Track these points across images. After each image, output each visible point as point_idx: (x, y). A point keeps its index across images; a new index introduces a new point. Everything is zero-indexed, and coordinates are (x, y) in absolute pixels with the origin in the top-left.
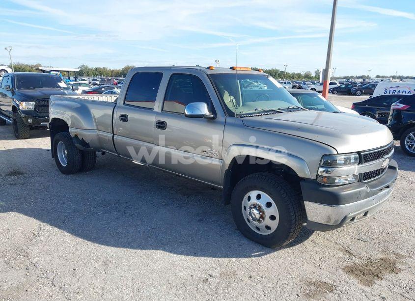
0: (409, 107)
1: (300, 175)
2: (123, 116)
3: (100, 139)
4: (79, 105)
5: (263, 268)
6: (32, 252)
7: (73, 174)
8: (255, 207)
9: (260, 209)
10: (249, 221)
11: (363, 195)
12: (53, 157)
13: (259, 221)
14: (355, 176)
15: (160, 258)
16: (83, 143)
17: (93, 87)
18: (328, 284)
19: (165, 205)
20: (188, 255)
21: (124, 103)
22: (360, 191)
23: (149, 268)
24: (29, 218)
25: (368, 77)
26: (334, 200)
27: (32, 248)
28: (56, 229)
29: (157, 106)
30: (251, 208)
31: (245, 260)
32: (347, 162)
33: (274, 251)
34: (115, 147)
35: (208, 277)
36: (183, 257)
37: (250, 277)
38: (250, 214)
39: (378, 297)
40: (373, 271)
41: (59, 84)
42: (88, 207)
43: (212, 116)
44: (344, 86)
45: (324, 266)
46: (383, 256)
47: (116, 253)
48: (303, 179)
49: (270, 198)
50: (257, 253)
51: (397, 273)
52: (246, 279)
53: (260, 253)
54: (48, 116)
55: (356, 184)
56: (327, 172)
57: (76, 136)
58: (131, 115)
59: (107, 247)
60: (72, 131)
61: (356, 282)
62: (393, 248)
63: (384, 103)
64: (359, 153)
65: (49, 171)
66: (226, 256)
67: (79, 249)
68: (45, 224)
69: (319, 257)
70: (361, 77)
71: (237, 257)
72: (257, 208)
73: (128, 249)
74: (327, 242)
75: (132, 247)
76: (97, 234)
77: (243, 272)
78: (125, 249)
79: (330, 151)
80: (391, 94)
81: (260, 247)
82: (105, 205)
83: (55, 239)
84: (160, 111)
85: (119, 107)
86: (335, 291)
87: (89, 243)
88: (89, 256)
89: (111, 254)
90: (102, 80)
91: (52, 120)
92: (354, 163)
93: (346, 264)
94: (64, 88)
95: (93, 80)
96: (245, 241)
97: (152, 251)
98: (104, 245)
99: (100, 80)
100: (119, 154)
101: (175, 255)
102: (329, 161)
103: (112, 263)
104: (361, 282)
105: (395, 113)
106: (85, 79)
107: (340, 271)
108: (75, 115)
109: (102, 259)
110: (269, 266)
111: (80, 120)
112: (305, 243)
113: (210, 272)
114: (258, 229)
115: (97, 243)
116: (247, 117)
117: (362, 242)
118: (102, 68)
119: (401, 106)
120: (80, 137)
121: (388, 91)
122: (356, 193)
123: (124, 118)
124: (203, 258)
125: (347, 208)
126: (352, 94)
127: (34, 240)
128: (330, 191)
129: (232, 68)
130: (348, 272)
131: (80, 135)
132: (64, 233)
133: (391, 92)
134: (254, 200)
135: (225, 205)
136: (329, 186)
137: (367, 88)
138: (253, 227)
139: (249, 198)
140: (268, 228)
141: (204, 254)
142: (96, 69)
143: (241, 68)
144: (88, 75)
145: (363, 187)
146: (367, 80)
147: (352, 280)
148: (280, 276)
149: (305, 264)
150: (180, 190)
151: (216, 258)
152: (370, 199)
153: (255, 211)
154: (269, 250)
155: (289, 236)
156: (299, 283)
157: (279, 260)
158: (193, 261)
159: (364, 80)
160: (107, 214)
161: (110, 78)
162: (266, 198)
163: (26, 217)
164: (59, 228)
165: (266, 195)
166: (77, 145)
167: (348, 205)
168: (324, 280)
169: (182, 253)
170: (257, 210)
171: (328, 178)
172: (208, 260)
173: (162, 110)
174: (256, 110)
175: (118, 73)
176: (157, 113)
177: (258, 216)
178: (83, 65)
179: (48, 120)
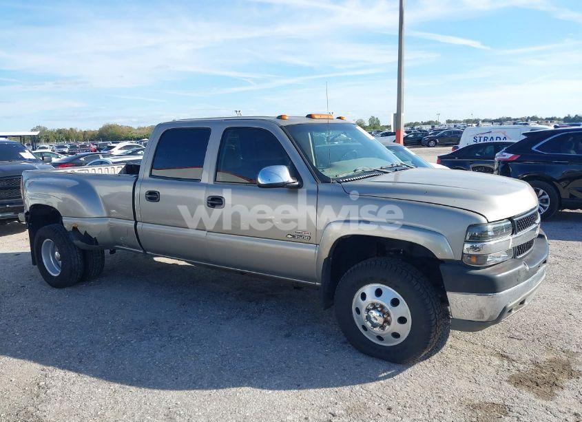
0: (519, 156)
1: (439, 256)
2: (151, 193)
3: (113, 230)
4: (76, 183)
5: (401, 394)
6: (45, 414)
7: (70, 286)
8: (375, 308)
9: (382, 309)
10: (365, 328)
11: (523, 275)
12: (34, 263)
13: (382, 327)
14: (508, 252)
15: (249, 398)
16: (87, 238)
17: (64, 157)
18: (498, 405)
19: (228, 318)
20: (289, 388)
21: (151, 175)
22: (519, 271)
23: (238, 415)
24: (22, 361)
25: (437, 123)
26: (488, 286)
27: (44, 408)
28: (72, 375)
29: (207, 176)
30: (368, 310)
31: (372, 386)
32: (498, 232)
33: (407, 368)
34: (139, 240)
35: (330, 416)
36: (283, 393)
37: (389, 409)
38: (368, 318)
39: (569, 414)
40: (547, 379)
41: (22, 154)
42: (111, 334)
43: (297, 183)
44: (411, 136)
45: (482, 380)
46: (551, 357)
47: (180, 399)
48: (442, 261)
49: (397, 293)
50: (385, 374)
51: (578, 378)
52: (384, 413)
53: (389, 373)
54: (22, 203)
55: (511, 262)
56: (474, 248)
57: (75, 229)
58: (165, 191)
59: (162, 392)
60: (68, 223)
61: (531, 396)
62: (558, 344)
63: (477, 155)
64: (510, 219)
65: (29, 286)
66: (344, 384)
67: (120, 400)
68: (50, 368)
69: (470, 368)
70: (429, 123)
71: (360, 383)
72: (379, 309)
73: (197, 391)
74: (471, 346)
75: (202, 387)
76: (141, 374)
77: (376, 404)
78: (192, 392)
79: (477, 219)
80: (482, 142)
81: (385, 364)
82: (136, 329)
83: (75, 388)
84: (212, 182)
85: (144, 181)
86: (511, 414)
87: (133, 389)
88: (140, 408)
89: (174, 401)
90: (73, 147)
91: (30, 208)
92: (506, 234)
93: (508, 374)
94: (30, 159)
95: (59, 147)
96: (362, 359)
97: (234, 390)
98: (158, 389)
99: (68, 146)
100: (145, 251)
101: (270, 392)
102: (476, 233)
103: (180, 415)
104: (538, 395)
105: (502, 165)
106: (44, 146)
107: (506, 384)
108: (70, 197)
109: (162, 411)
110: (409, 389)
111: (79, 203)
112: (443, 350)
113: (330, 410)
114: (380, 338)
115: (144, 387)
116: (346, 181)
117: (518, 341)
118: (68, 129)
119: (509, 156)
120: (82, 231)
121: (478, 139)
122: (515, 274)
123: (153, 196)
124: (312, 391)
125: (505, 296)
126: (423, 146)
127: (43, 395)
128: (482, 274)
129: (310, 116)
130: (516, 385)
131: (82, 226)
132: (87, 378)
133: (482, 139)
134: (371, 298)
135: (325, 309)
136: (478, 268)
137: (442, 136)
138: (372, 337)
139: (364, 296)
140: (396, 335)
141: (312, 384)
142: (60, 132)
143: (321, 115)
144: (48, 141)
145: (521, 265)
146: (437, 127)
147: (526, 395)
148: (430, 402)
149: (456, 380)
150: (240, 295)
151: (331, 389)
152: (530, 279)
153: (374, 314)
154: (398, 367)
155: (428, 343)
156: (459, 409)
157: (419, 379)
158: (300, 397)
159: (433, 127)
160: (145, 342)
161: (83, 143)
162: (390, 293)
163: (15, 360)
164: (76, 372)
165: (390, 288)
166: (77, 242)
167: (507, 291)
168: (491, 401)
169: (279, 387)
170: (378, 311)
171: (477, 256)
172: (321, 392)
173: (215, 180)
174: (355, 171)
175: (94, 135)
176: (207, 186)
177: (380, 321)
178: (39, 127)
179: (22, 210)
